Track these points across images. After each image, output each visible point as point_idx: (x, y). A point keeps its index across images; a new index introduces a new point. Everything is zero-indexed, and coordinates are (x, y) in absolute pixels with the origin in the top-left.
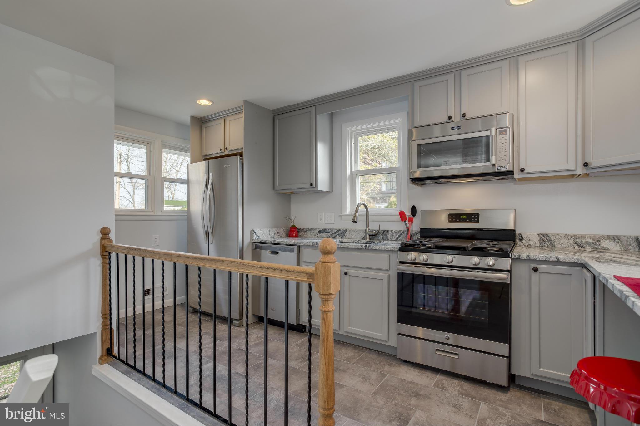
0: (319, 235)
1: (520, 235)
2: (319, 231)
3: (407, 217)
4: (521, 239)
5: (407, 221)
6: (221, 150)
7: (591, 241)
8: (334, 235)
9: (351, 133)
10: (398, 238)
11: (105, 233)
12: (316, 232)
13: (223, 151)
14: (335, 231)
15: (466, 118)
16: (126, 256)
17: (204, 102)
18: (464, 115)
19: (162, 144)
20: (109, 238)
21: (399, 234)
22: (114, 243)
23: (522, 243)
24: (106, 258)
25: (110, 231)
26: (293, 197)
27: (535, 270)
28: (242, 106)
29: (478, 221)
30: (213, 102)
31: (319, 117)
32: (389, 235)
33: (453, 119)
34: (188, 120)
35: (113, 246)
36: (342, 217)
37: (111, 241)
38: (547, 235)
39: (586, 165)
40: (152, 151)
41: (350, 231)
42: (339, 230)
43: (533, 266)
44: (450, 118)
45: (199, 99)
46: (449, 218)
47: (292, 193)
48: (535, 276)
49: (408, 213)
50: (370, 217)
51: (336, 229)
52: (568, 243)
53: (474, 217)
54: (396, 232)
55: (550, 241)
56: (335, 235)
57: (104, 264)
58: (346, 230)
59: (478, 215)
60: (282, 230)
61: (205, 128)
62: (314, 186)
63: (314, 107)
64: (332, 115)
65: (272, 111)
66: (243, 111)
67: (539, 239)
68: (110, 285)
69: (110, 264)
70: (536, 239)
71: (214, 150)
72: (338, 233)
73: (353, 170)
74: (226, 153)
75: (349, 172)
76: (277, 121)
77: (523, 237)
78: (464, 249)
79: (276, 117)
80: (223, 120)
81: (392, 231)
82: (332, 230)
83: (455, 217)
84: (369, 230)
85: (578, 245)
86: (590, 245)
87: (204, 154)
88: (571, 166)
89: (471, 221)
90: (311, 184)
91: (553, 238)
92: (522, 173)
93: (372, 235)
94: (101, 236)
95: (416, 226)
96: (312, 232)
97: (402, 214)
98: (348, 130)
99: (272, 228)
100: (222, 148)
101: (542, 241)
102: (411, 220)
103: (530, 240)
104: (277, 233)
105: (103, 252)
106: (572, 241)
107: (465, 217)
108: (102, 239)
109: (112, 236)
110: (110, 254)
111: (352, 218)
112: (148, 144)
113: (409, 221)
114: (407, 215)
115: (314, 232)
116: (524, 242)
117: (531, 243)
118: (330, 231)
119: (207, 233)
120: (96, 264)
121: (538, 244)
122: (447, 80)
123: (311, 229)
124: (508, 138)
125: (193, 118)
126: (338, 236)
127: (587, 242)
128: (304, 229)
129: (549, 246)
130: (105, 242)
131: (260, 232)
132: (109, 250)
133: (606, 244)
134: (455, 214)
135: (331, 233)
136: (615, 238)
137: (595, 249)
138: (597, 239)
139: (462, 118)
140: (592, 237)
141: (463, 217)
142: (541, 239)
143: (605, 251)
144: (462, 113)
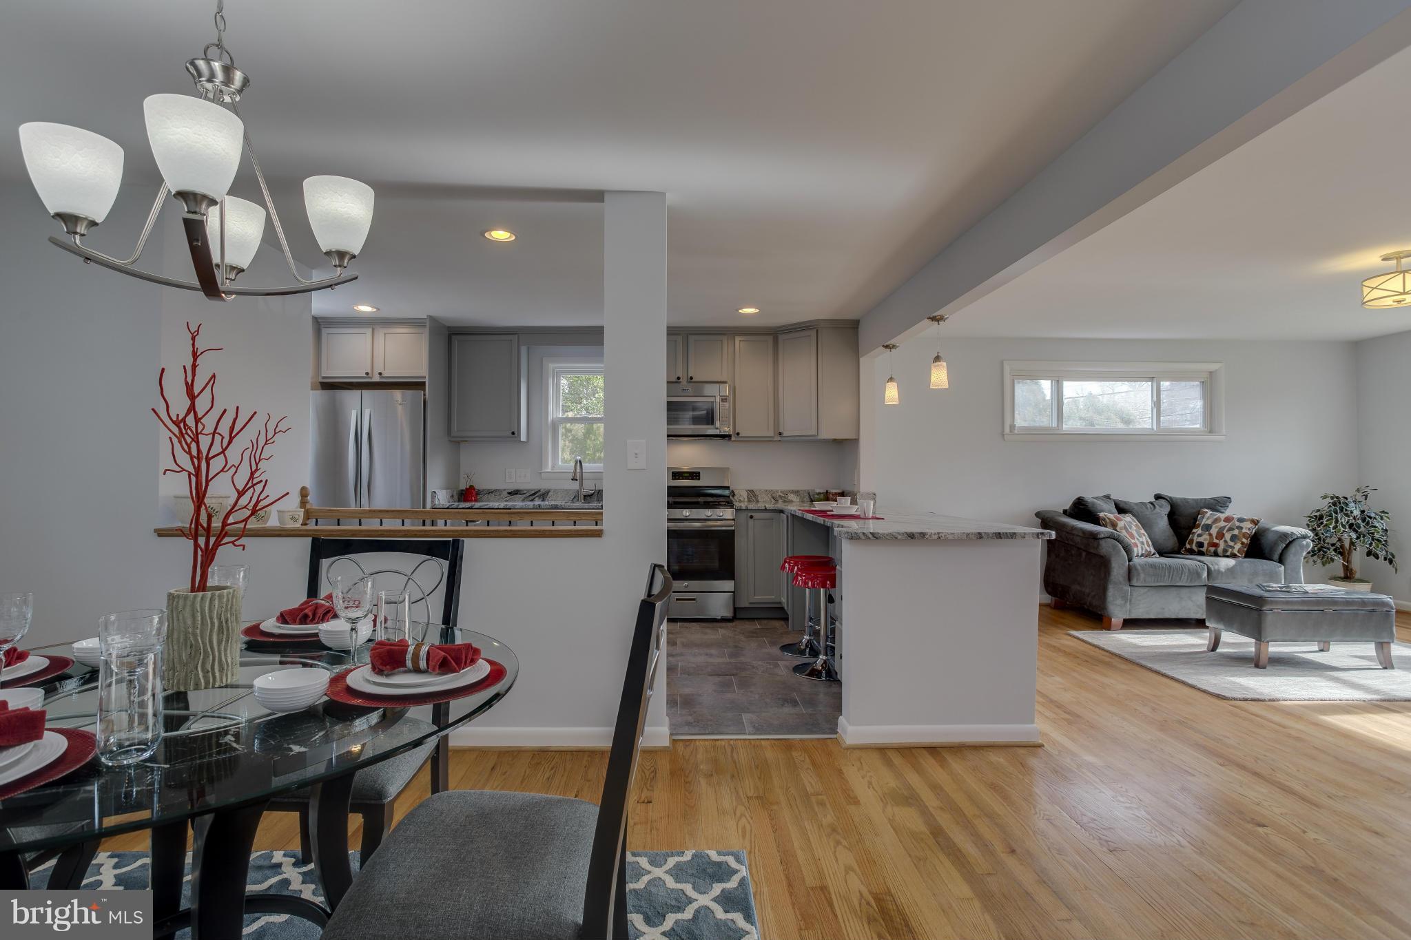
0: (510, 497)
1: (734, 490)
2: (509, 493)
7: (781, 494)
8: (531, 498)
9: (554, 370)
11: (304, 494)
12: (505, 493)
14: (534, 492)
15: (693, 380)
17: (365, 308)
18: (691, 378)
23: (738, 496)
26: (463, 446)
27: (751, 517)
29: (699, 479)
30: (378, 310)
31: (522, 349)
36: (542, 474)
39: (780, 434)
41: (559, 491)
42: (540, 491)
43: (750, 514)
44: (678, 378)
45: (358, 305)
48: (751, 521)
51: (536, 490)
52: (767, 498)
53: (695, 475)
55: (755, 496)
56: (533, 497)
58: (549, 491)
59: (699, 473)
60: (455, 492)
62: (516, 435)
63: (516, 336)
65: (449, 327)
67: (746, 495)
70: (745, 495)
71: (353, 373)
72: (537, 495)
73: (555, 417)
75: (550, 419)
76: (455, 343)
77: (737, 492)
78: (697, 503)
79: (453, 337)
80: (370, 329)
82: (528, 491)
83: (677, 475)
84: (583, 489)
85: (774, 497)
86: (781, 497)
87: (324, 374)
88: (771, 433)
89: (693, 479)
90: (512, 433)
91: (756, 492)
92: (738, 436)
93: (588, 496)
94: (301, 498)
96: (497, 493)
98: (551, 367)
101: (749, 497)
103: (741, 496)
106: (770, 495)
107: (687, 475)
108: (302, 502)
111: (571, 476)
115: (500, 495)
116: (736, 497)
117: (742, 498)
118: (524, 491)
121: (746, 500)
122: (676, 341)
123: (496, 491)
124: (728, 406)
126: (536, 499)
127: (779, 495)
128: (484, 490)
129: (756, 498)
131: (440, 494)
133: (791, 497)
134: (678, 472)
135: (526, 495)
136: (796, 492)
137: (785, 502)
138: (786, 493)
139: (689, 380)
140: (783, 492)
141: (685, 475)
142: (748, 494)
143: (791, 502)
144: (690, 376)
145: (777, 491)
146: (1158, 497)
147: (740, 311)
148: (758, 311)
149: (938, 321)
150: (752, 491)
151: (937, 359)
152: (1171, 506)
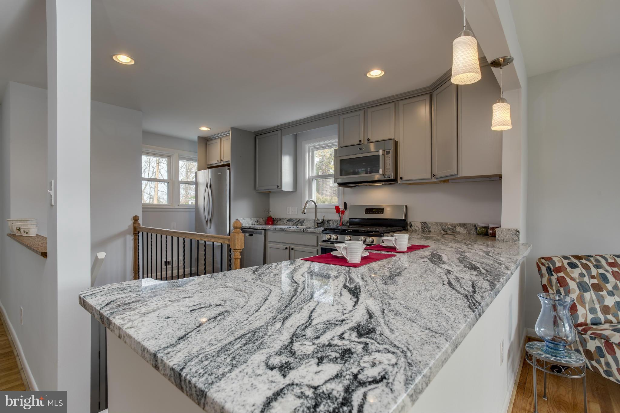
0: (287, 223)
1: (410, 223)
2: (287, 221)
3: (341, 210)
4: (411, 226)
5: (340, 213)
6: (218, 161)
7: (450, 227)
8: (297, 223)
9: (309, 149)
10: (336, 225)
11: (136, 219)
12: (286, 221)
13: (219, 162)
14: (297, 220)
16: (147, 233)
17: (204, 129)
18: (369, 140)
19: (179, 157)
20: (139, 223)
22: (141, 226)
23: (412, 229)
24: (136, 235)
25: (139, 218)
26: (271, 195)
28: (229, 131)
29: (383, 213)
30: (211, 129)
31: (283, 138)
32: (330, 223)
33: (362, 142)
34: (196, 138)
35: (140, 228)
37: (140, 225)
38: (426, 223)
39: (434, 176)
40: (171, 162)
42: (300, 220)
44: (360, 141)
45: (201, 127)
47: (270, 192)
49: (342, 208)
50: (318, 211)
51: (298, 219)
53: (380, 210)
54: (336, 221)
55: (428, 227)
57: (135, 239)
58: (304, 220)
59: (383, 209)
60: (261, 219)
61: (209, 144)
62: (280, 187)
63: (280, 131)
64: (296, 136)
65: (254, 132)
66: (231, 134)
67: (421, 226)
68: (138, 252)
69: (138, 239)
70: (420, 226)
71: (215, 161)
72: (299, 222)
73: (310, 175)
74: (222, 163)
75: (307, 177)
76: (257, 140)
77: (412, 224)
79: (256, 137)
80: (220, 139)
81: (333, 220)
82: (296, 219)
84: (317, 219)
85: (444, 230)
86: (450, 230)
87: (208, 164)
88: (429, 176)
89: (379, 213)
90: (278, 187)
91: (429, 225)
92: (402, 180)
94: (133, 221)
95: (346, 217)
97: (337, 208)
98: (307, 146)
99: (253, 218)
100: (219, 160)
101: (423, 227)
102: (343, 212)
103: (416, 227)
104: (257, 221)
105: (134, 231)
106: (440, 227)
108: (134, 223)
109: (140, 221)
110: (139, 232)
112: (169, 156)
113: (341, 213)
114: (341, 209)
115: (284, 221)
117: (417, 229)
118: (294, 220)
119: (207, 221)
120: (130, 239)
121: (421, 230)
122: (359, 115)
123: (282, 219)
124: (390, 157)
125: (199, 138)
126: (299, 224)
127: (448, 228)
128: (277, 219)
129: (427, 231)
130: (136, 225)
131: (243, 220)
132: (138, 230)
133: (459, 229)
134: (370, 209)
135: (294, 222)
136: (464, 225)
138: (454, 226)
140: (451, 225)
141: (374, 210)
142: (422, 226)
144: (368, 138)
145: (446, 224)
150: (425, 223)
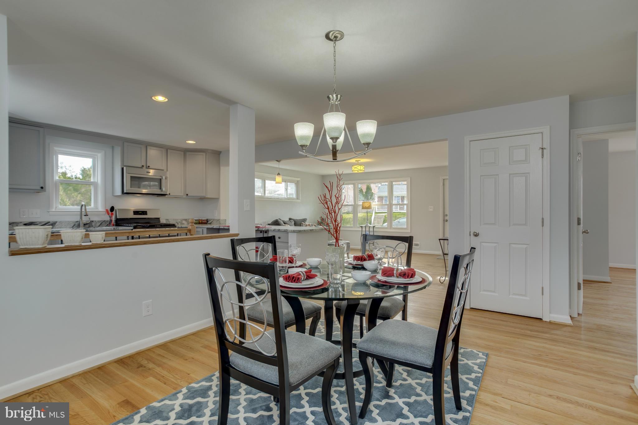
3: (110, 213)
5: (110, 215)
10: (100, 225)
12: (21, 225)
14: (44, 223)
18: (149, 167)
21: (101, 223)
29: (147, 215)
32: (93, 224)
36: (50, 212)
38: (168, 219)
39: (187, 195)
41: (60, 222)
42: (49, 222)
44: (143, 166)
46: (134, 213)
51: (46, 221)
53: (144, 213)
54: (99, 221)
58: (56, 222)
59: (146, 211)
72: (48, 225)
81: (95, 221)
82: (40, 223)
83: (136, 213)
89: (144, 215)
92: (169, 195)
95: (114, 218)
102: (112, 214)
107: (141, 212)
115: (17, 225)
118: (38, 223)
122: (141, 148)
123: (14, 223)
133: (184, 222)
136: (186, 220)
137: (181, 224)
139: (147, 167)
143: (184, 224)
144: (148, 165)
145: (178, 219)
146: (290, 219)
147: (187, 142)
148: (195, 142)
149: (279, 162)
151: (279, 174)
152: (295, 222)
